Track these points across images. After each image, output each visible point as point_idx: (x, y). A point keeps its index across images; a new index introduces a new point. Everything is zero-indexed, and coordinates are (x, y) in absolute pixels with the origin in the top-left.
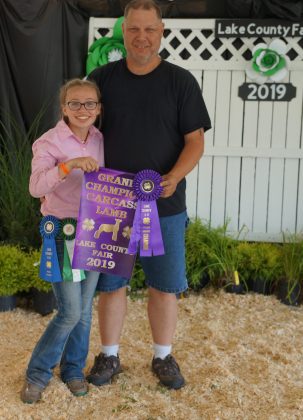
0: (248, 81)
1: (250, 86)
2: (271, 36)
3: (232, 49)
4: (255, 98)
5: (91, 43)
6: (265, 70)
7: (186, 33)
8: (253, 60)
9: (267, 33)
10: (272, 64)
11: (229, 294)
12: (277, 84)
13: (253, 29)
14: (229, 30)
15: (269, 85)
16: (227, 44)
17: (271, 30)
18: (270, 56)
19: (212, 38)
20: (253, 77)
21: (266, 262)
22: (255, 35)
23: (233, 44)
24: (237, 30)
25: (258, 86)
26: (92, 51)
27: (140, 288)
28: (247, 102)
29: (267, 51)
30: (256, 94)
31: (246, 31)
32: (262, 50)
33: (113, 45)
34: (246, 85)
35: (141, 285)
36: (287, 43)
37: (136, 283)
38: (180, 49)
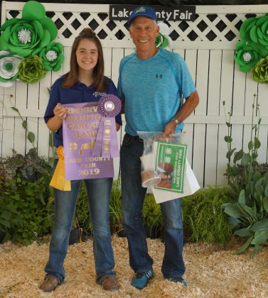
3: (125, 30)
5: (3, 22)
11: (121, 238)
14: (121, 14)
16: (120, 26)
19: (107, 20)
21: (152, 210)
23: (125, 25)
24: (128, 14)
26: (4, 30)
27: (46, 234)
33: (21, 25)
35: (47, 231)
36: (169, 26)
37: (42, 229)
38: (80, 30)
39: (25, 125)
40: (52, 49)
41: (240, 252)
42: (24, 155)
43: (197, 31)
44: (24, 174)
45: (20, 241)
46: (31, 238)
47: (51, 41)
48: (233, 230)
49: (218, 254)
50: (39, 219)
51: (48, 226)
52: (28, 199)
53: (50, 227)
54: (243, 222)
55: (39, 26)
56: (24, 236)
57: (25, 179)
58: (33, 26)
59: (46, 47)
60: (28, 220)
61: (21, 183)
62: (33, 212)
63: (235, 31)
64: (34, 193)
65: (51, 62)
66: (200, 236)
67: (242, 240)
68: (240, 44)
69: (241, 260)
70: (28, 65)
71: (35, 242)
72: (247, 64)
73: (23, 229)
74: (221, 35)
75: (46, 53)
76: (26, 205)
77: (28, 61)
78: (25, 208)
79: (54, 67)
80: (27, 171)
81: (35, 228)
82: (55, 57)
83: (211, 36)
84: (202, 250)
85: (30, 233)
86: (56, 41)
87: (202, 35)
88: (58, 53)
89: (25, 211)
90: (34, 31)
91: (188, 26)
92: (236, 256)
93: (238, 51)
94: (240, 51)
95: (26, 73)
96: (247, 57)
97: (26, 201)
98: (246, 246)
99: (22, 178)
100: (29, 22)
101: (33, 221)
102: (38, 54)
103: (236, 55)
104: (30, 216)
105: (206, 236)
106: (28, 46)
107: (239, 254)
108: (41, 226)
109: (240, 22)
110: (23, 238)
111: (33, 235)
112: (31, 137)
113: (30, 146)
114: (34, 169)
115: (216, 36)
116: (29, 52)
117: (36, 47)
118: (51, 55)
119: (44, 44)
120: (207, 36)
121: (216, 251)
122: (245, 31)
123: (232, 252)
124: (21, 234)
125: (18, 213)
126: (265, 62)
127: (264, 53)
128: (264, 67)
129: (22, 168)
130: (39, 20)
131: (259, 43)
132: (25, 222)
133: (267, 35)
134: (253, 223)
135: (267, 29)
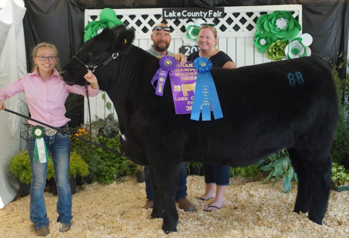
0: (184, 45)
1: (186, 48)
2: (197, 18)
3: (174, 26)
5: (86, 24)
6: (194, 38)
7: (145, 17)
8: (186, 32)
9: (194, 16)
13: (185, 14)
14: (171, 15)
16: (171, 23)
17: (196, 14)
18: (197, 29)
19: (161, 19)
20: (187, 42)
22: (187, 17)
23: (174, 22)
24: (176, 14)
25: (191, 47)
26: (87, 30)
27: (123, 176)
29: (195, 26)
30: (190, 52)
31: (181, 15)
32: (192, 26)
33: (99, 25)
34: (183, 47)
35: (123, 174)
36: (206, 21)
37: (120, 172)
38: (142, 26)
39: (104, 97)
41: (265, 182)
42: (104, 119)
43: (226, 25)
44: (105, 132)
45: (104, 181)
46: (112, 179)
48: (259, 167)
49: (249, 184)
50: (117, 165)
51: (124, 170)
52: (109, 151)
53: (125, 171)
54: (266, 160)
55: (112, 25)
56: (107, 177)
57: (106, 136)
58: (107, 25)
60: (109, 166)
61: (102, 140)
62: (112, 160)
63: (253, 24)
64: (113, 146)
66: (235, 171)
67: (266, 174)
68: (258, 33)
69: (267, 188)
71: (115, 182)
72: (263, 46)
73: (106, 172)
74: (243, 27)
76: (107, 155)
78: (106, 157)
80: (107, 131)
81: (115, 172)
83: (237, 28)
84: (237, 182)
85: (111, 175)
87: (230, 27)
89: (106, 159)
91: (219, 21)
92: (262, 185)
93: (256, 38)
94: (258, 38)
96: (263, 42)
97: (107, 152)
98: (269, 177)
99: (104, 136)
100: (104, 23)
101: (113, 166)
103: (255, 41)
104: (110, 163)
105: (240, 172)
107: (264, 184)
108: (119, 170)
109: (257, 18)
110: (106, 179)
111: (113, 177)
112: (108, 106)
113: (108, 112)
114: (112, 128)
115: (239, 28)
120: (234, 28)
121: (247, 183)
122: (260, 24)
123: (259, 182)
124: (104, 176)
125: (102, 161)
126: (276, 45)
127: (275, 39)
128: (275, 49)
129: (103, 128)
130: (112, 22)
131: (270, 32)
132: (107, 168)
133: (276, 26)
134: (273, 161)
135: (275, 22)
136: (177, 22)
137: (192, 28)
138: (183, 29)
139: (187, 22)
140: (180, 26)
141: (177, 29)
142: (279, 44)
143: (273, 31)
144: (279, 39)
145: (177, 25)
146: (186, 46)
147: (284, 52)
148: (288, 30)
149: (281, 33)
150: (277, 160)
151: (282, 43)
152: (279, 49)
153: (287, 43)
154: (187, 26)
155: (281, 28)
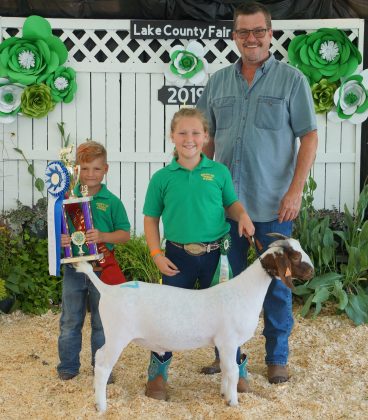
0: (167, 84)
1: (170, 90)
2: (188, 38)
3: (150, 51)
4: (175, 101)
6: (183, 72)
7: (101, 34)
8: (171, 62)
9: (184, 34)
10: (190, 66)
12: (197, 88)
13: (169, 30)
14: (144, 31)
15: (189, 88)
16: (144, 46)
17: (187, 31)
18: (188, 58)
19: (128, 39)
20: (172, 79)
22: (172, 37)
23: (150, 45)
24: (153, 31)
25: (177, 89)
28: (167, 106)
29: (185, 53)
30: (176, 98)
31: (162, 33)
32: (179, 52)
33: (22, 46)
34: (165, 88)
36: (204, 45)
38: (95, 51)
39: (31, 169)
40: (61, 76)
42: (31, 207)
44: (33, 228)
45: (32, 310)
46: (44, 305)
47: (60, 64)
52: (40, 260)
55: (44, 47)
56: (36, 303)
57: (34, 235)
58: (36, 46)
59: (54, 73)
60: (40, 285)
61: (29, 241)
63: (282, 51)
65: (61, 92)
70: (33, 95)
71: (50, 311)
73: (35, 295)
75: (54, 80)
76: (37, 267)
77: (33, 90)
78: (36, 270)
79: (64, 98)
80: (37, 226)
81: (50, 294)
82: (65, 85)
85: (44, 300)
86: (66, 65)
88: (70, 80)
89: (36, 273)
90: (38, 53)
91: (226, 45)
95: (31, 105)
97: (37, 262)
99: (31, 234)
100: (31, 42)
101: (46, 285)
102: (45, 82)
104: (42, 280)
106: (31, 72)
108: (56, 292)
109: (288, 40)
110: (35, 307)
111: (47, 302)
112: (39, 185)
113: (38, 196)
116: (33, 79)
117: (42, 73)
118: (61, 83)
119: (51, 69)
122: (294, 51)
124: (32, 301)
125: (28, 276)
126: (319, 88)
127: (317, 76)
128: (318, 94)
129: (30, 221)
130: (44, 40)
131: (311, 65)
132: (37, 287)
133: (320, 55)
134: (311, 280)
135: (319, 48)
136: (155, 46)
137: (180, 56)
138: (165, 57)
139: (172, 45)
140: (161, 51)
141: (155, 56)
142: (325, 86)
143: (314, 64)
144: (324, 77)
145: (155, 51)
146: (169, 87)
147: (332, 101)
148: (339, 62)
149: (328, 68)
150: (317, 278)
151: (329, 84)
152: (324, 95)
153: (338, 84)
154: (171, 51)
155: (329, 59)
